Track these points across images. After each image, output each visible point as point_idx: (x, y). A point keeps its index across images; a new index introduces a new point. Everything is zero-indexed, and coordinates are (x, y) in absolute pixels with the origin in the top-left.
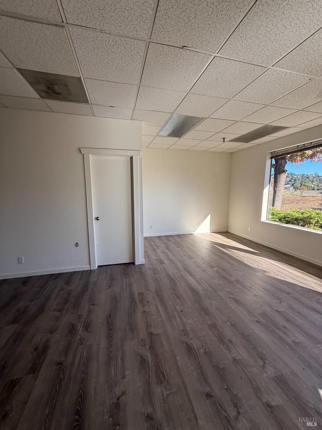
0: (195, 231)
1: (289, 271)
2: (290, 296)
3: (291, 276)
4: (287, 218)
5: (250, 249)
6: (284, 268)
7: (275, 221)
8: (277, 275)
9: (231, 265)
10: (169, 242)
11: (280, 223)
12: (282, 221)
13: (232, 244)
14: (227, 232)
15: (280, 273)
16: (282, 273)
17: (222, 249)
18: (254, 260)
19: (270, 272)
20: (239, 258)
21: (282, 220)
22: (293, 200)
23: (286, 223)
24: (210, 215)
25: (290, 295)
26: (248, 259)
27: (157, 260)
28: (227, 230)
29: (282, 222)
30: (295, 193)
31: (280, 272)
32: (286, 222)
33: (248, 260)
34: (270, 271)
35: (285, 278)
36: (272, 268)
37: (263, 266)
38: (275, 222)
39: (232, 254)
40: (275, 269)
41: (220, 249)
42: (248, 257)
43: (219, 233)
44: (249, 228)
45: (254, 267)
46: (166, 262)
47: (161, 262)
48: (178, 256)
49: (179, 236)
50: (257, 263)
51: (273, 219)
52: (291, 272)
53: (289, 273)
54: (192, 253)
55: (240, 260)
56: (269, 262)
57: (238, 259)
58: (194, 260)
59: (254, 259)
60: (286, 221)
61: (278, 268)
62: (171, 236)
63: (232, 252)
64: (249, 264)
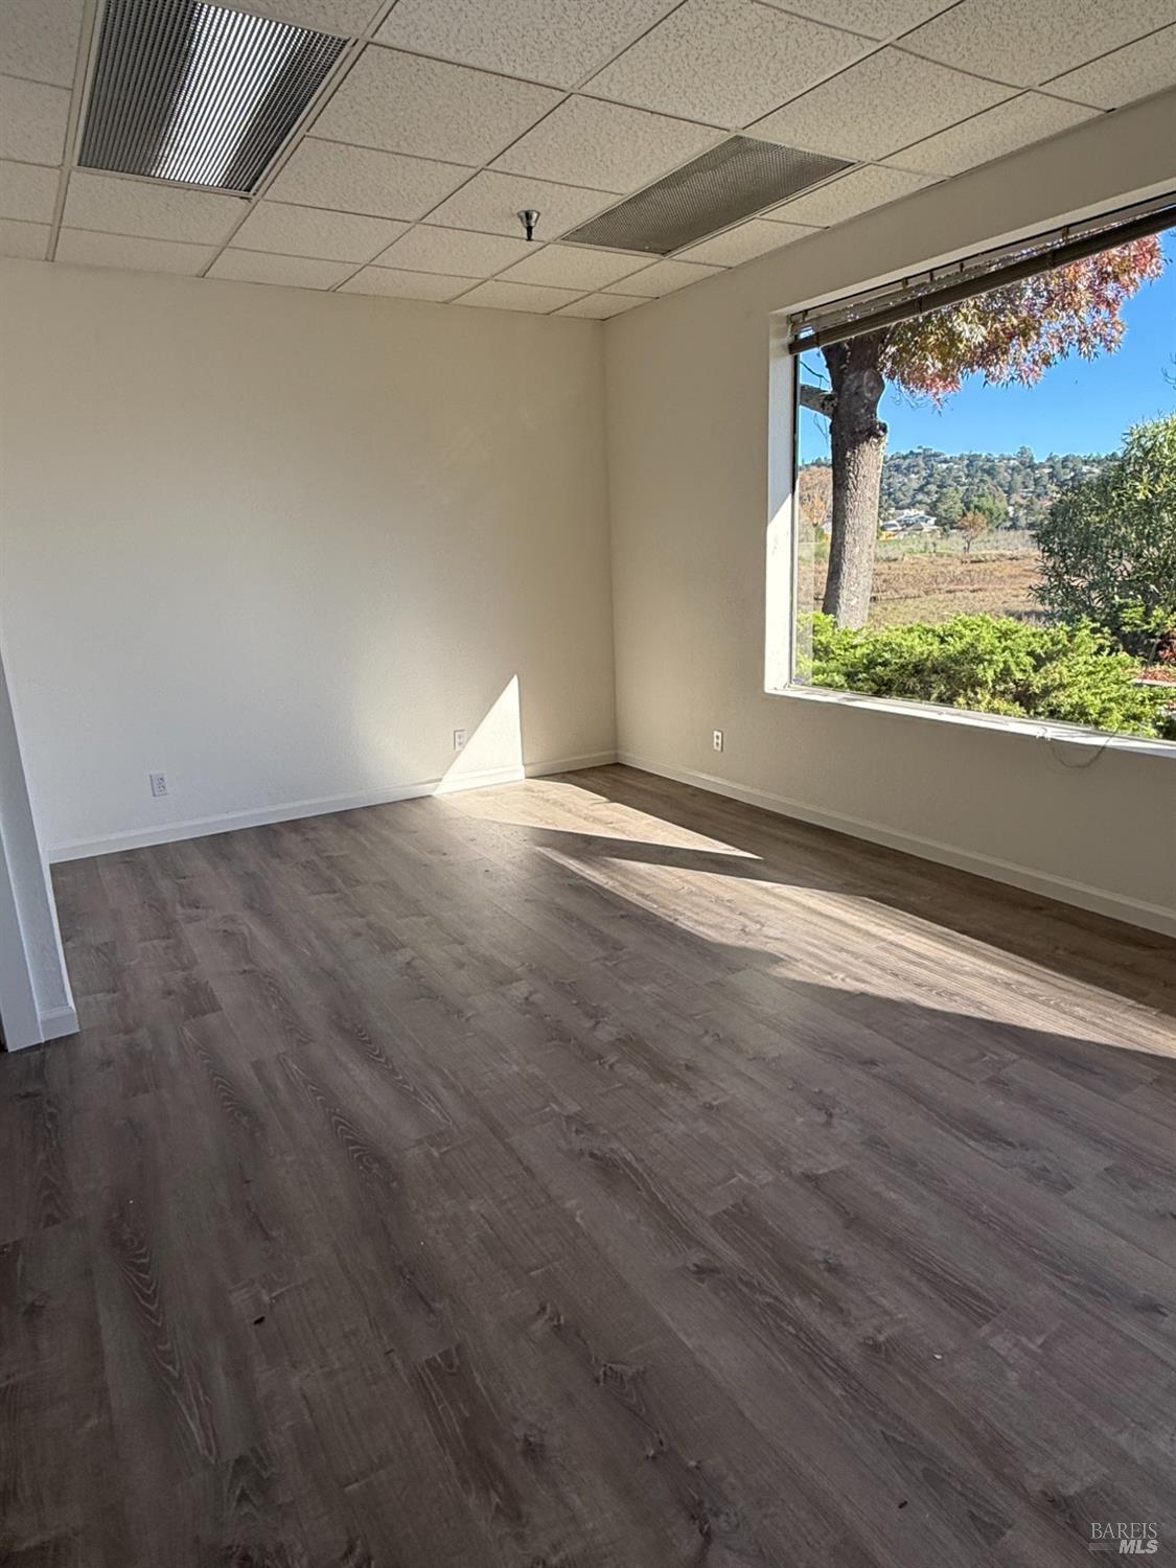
0: (440, 780)
1: (884, 940)
2: (874, 1076)
3: (891, 961)
4: (879, 669)
5: (717, 843)
6: (863, 926)
7: (830, 686)
8: (826, 968)
9: (604, 954)
10: (275, 862)
11: (848, 694)
12: (860, 684)
13: (632, 828)
14: (618, 764)
15: (844, 955)
16: (852, 953)
17: (573, 865)
18: (730, 906)
19: (799, 956)
20: (654, 902)
21: (860, 676)
22: (935, 578)
23: (877, 694)
24: (515, 680)
25: (876, 1070)
26: (703, 901)
27: (170, 993)
28: (616, 755)
29: (858, 689)
30: (943, 545)
31: (842, 950)
32: (876, 688)
33: (699, 906)
34: (798, 949)
35: (864, 981)
36: (807, 933)
37: (766, 930)
38: (829, 691)
39: (624, 885)
40: (820, 939)
41: (562, 868)
42: (702, 893)
43: (568, 776)
44: (716, 733)
45: (724, 940)
46: (227, 995)
47: (196, 1001)
48: (316, 942)
49: (344, 819)
50: (742, 919)
51: (821, 677)
52: (891, 943)
53: (883, 948)
54: (399, 917)
55: (660, 912)
56: (798, 904)
57: (652, 907)
58: (403, 956)
59: (727, 896)
60: (874, 681)
61: (837, 928)
62: (295, 825)
63: (625, 872)
64: (701, 928)
